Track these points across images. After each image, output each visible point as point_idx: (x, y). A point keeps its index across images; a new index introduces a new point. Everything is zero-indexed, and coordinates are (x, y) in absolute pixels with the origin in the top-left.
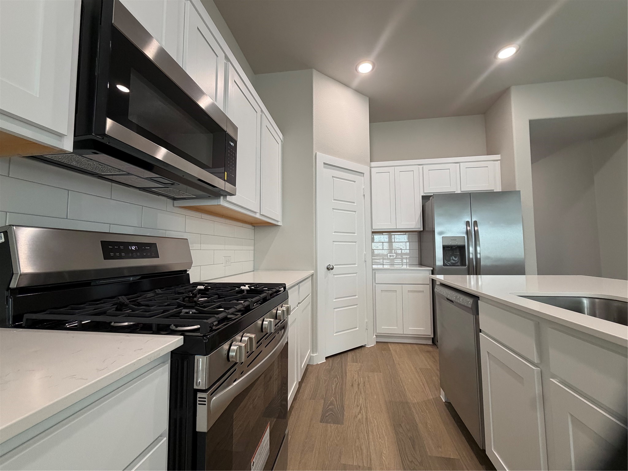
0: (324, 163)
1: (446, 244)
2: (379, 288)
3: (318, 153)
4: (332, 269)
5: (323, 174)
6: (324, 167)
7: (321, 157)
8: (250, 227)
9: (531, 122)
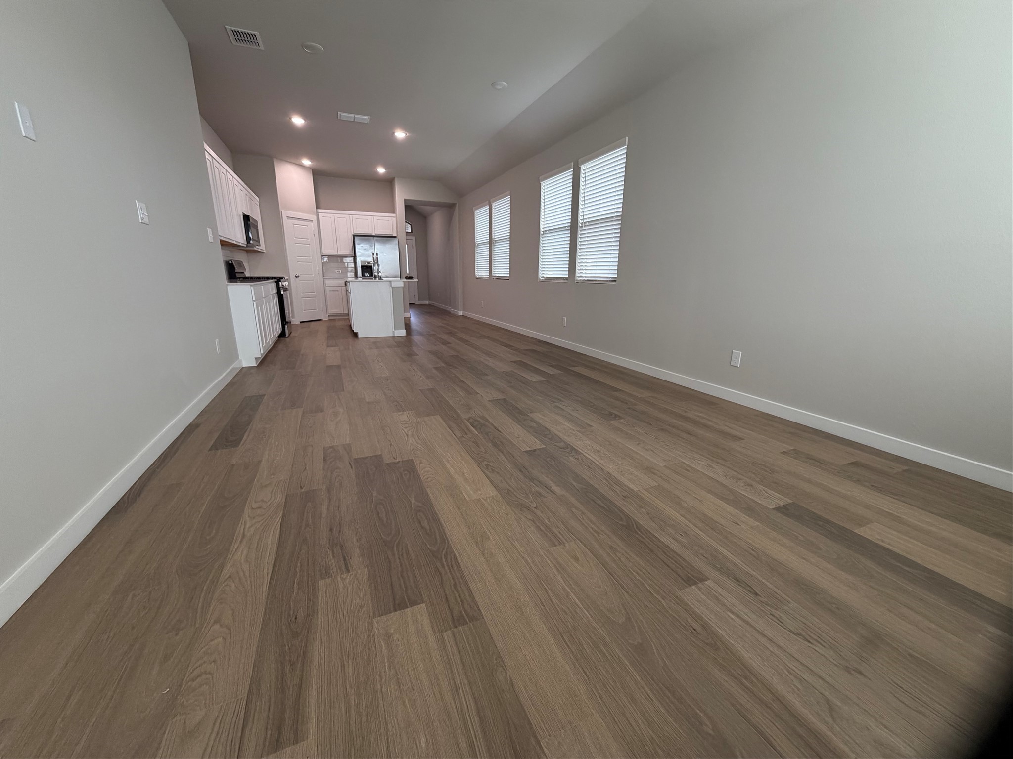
0: (287, 217)
1: (363, 265)
2: (328, 289)
3: (283, 211)
4: (299, 277)
5: (287, 223)
6: (288, 219)
7: (285, 213)
8: (245, 252)
9: (405, 200)
